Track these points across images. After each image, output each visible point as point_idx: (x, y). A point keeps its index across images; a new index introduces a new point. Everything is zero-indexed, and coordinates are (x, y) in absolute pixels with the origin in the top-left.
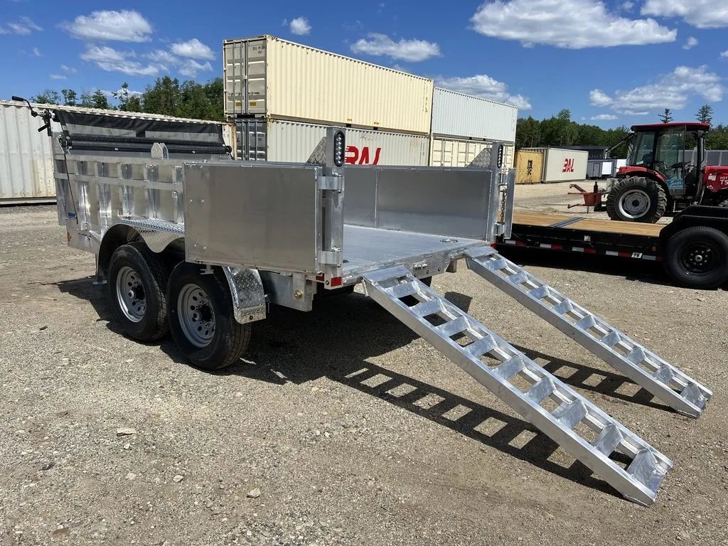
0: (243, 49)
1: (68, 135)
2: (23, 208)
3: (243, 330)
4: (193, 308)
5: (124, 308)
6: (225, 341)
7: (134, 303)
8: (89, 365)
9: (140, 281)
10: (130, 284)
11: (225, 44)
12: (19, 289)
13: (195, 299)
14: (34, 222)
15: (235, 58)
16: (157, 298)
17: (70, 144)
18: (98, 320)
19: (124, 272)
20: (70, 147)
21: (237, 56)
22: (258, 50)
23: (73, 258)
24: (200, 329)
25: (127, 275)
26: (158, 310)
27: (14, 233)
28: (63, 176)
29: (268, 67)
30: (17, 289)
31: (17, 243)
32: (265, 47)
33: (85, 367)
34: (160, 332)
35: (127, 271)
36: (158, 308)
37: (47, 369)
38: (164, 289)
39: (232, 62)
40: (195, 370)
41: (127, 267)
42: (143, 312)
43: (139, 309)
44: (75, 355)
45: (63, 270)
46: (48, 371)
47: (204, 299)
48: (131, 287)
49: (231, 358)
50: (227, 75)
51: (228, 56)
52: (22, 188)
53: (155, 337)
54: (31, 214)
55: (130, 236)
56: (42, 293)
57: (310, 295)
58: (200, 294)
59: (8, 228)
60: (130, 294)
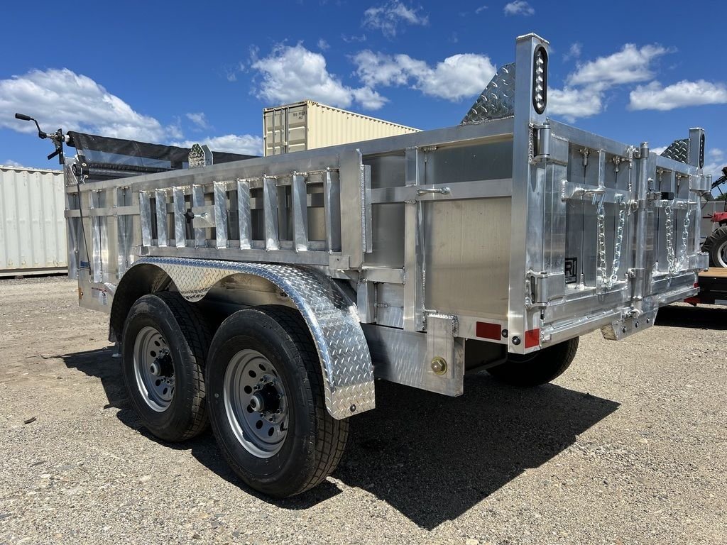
0: (284, 116)
1: (85, 162)
2: (55, 278)
3: (336, 428)
4: (248, 390)
5: (143, 390)
6: (306, 450)
7: (158, 383)
8: (78, 490)
9: (167, 348)
10: (153, 354)
11: (265, 113)
12: (20, 364)
13: (252, 374)
14: (62, 291)
15: (275, 125)
16: (192, 375)
17: (85, 172)
18: (106, 407)
19: (145, 336)
20: (86, 176)
21: (277, 123)
22: (298, 116)
23: (96, 326)
24: (259, 425)
25: (150, 341)
26: (193, 393)
27: (37, 302)
28: (76, 213)
29: (308, 133)
30: (17, 364)
31: (37, 312)
32: (305, 113)
33: (71, 492)
34: (195, 428)
35: (150, 335)
36: (193, 390)
37: (13, 496)
38: (202, 362)
39: (272, 129)
40: (251, 497)
41: (151, 328)
42: (171, 397)
43: (165, 391)
44: (64, 469)
45: (81, 340)
46: (11, 501)
47: (268, 375)
48: (154, 359)
49: (315, 479)
50: (267, 143)
51: (268, 123)
52: (55, 256)
53: (188, 435)
54: (61, 284)
55: (157, 284)
56: (47, 369)
57: (459, 365)
58: (262, 367)
59: (32, 297)
60: (152, 369)
